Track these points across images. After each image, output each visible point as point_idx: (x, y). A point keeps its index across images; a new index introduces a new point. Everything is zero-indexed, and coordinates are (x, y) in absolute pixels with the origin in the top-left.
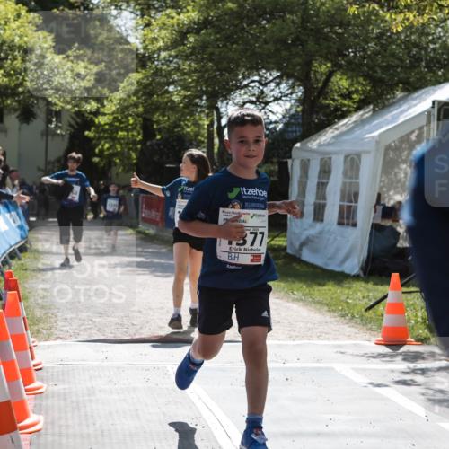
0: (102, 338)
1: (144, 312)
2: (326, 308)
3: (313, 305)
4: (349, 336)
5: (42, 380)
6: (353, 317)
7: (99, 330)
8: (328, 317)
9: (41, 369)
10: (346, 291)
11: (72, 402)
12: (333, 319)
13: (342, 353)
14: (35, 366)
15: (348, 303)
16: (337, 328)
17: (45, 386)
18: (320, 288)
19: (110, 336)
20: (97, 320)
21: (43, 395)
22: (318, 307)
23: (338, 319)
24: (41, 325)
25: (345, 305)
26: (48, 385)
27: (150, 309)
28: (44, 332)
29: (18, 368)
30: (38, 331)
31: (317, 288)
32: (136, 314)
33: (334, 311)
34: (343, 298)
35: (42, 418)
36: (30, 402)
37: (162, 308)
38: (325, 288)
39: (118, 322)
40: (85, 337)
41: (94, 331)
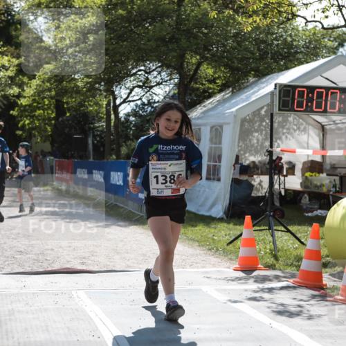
0: (22, 271)
1: (56, 250)
2: (197, 244)
3: (187, 242)
4: (214, 264)
6: (217, 250)
7: (20, 265)
8: (198, 251)
10: (213, 230)
12: (202, 252)
13: (208, 278)
15: (213, 239)
16: (204, 259)
18: (193, 228)
19: (28, 270)
20: (20, 256)
22: (191, 243)
23: (206, 252)
25: (211, 241)
27: (61, 247)
31: (190, 228)
32: (49, 252)
33: (203, 246)
34: (210, 236)
37: (70, 247)
38: (196, 228)
39: (35, 258)
40: (9, 270)
41: (15, 266)
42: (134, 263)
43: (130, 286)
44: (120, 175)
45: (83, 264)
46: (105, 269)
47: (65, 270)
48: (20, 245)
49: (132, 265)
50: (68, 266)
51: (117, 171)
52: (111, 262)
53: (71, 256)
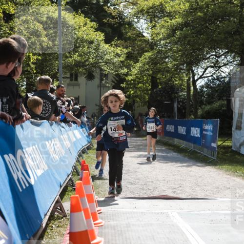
0: (133, 196)
1: (155, 182)
5: (102, 219)
7: (131, 192)
9: (101, 213)
11: (118, 231)
14: (98, 211)
17: (104, 222)
19: (137, 196)
20: (131, 186)
21: (103, 227)
24: (100, 189)
26: (105, 222)
27: (158, 180)
28: (102, 192)
29: (90, 212)
30: (99, 192)
32: (150, 183)
35: (102, 239)
36: (96, 231)
37: (164, 180)
39: (141, 187)
40: (124, 196)
41: (128, 193)
42: (211, 193)
43: (209, 210)
44: (198, 129)
45: (174, 192)
46: (190, 197)
47: (162, 197)
48: (130, 178)
49: (209, 194)
50: (164, 194)
51: (196, 127)
52: (194, 192)
53: (166, 187)
